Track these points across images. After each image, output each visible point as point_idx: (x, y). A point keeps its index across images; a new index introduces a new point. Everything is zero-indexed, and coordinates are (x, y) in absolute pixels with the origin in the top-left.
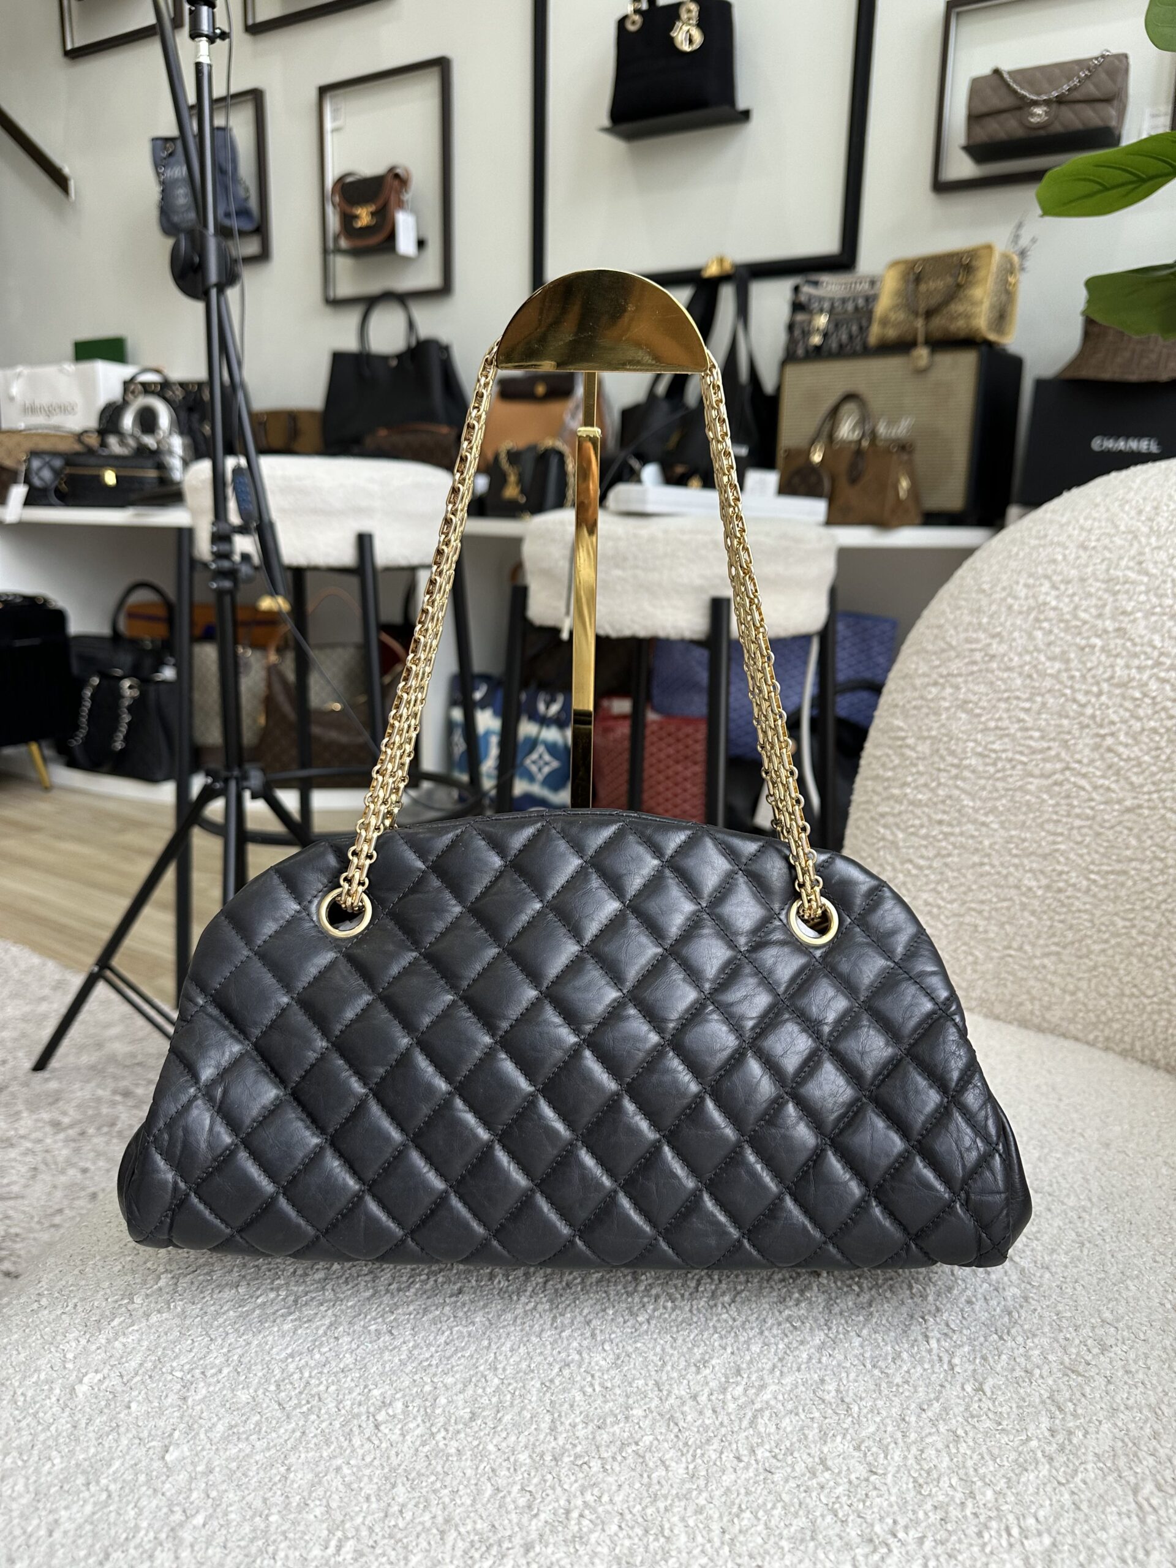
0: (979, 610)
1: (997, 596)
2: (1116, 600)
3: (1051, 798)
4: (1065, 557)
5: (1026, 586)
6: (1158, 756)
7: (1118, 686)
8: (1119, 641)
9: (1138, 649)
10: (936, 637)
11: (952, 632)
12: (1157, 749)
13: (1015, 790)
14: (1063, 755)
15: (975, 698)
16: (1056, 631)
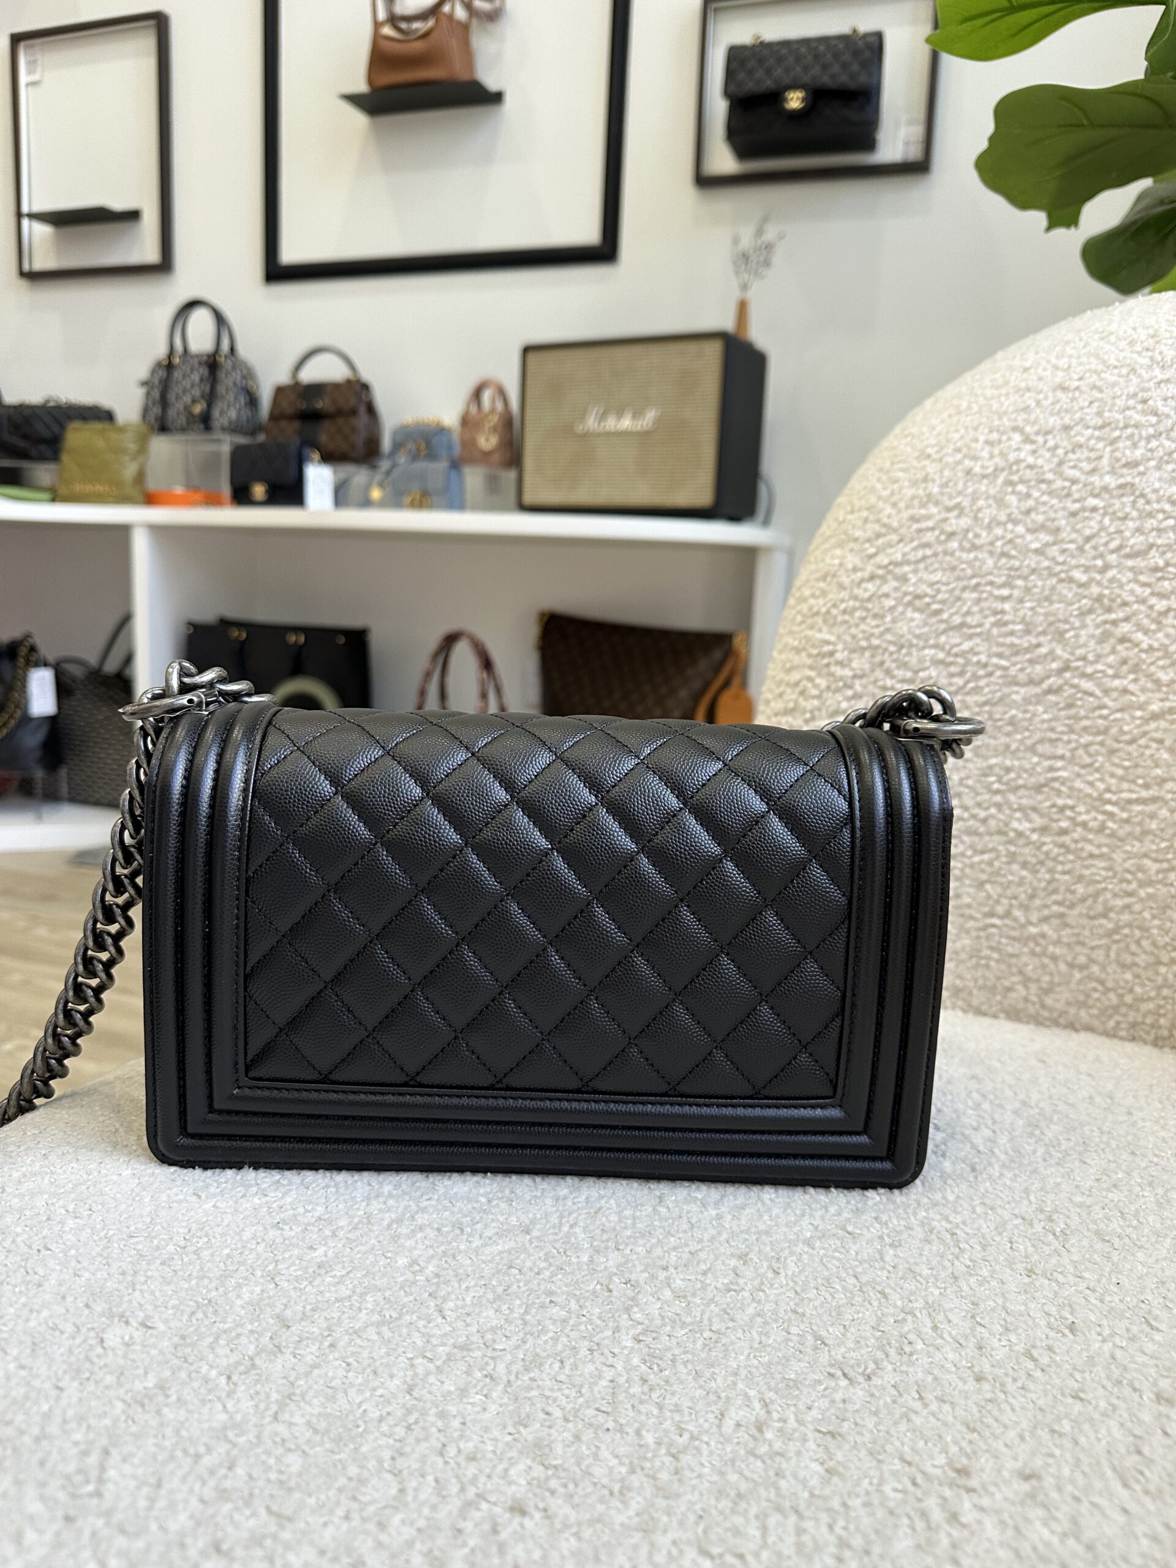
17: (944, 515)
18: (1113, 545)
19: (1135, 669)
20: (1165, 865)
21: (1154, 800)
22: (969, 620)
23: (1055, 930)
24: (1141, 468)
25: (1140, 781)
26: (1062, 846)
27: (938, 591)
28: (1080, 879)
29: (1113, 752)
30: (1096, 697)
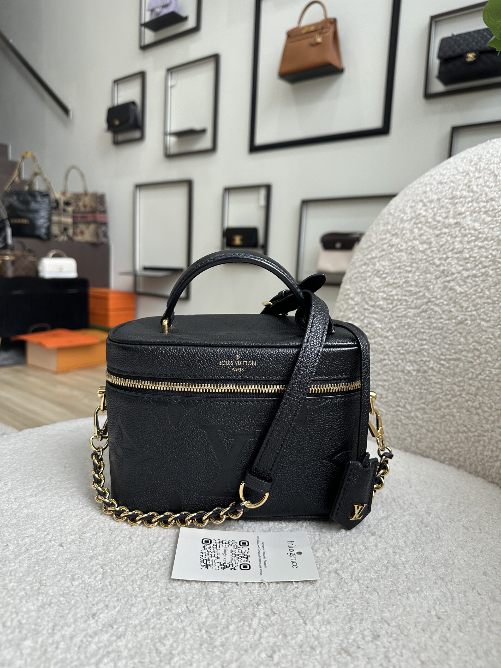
0: (388, 223)
1: (397, 214)
2: (455, 208)
4: (431, 190)
5: (411, 207)
6: (476, 290)
7: (457, 253)
8: (458, 229)
9: (467, 231)
11: (374, 236)
12: (476, 285)
13: (402, 317)
14: (427, 294)
15: (382, 269)
16: (424, 228)
17: (391, 238)
18: (450, 249)
19: (455, 302)
20: (461, 388)
21: (458, 359)
22: (395, 281)
23: (422, 415)
24: (464, 215)
25: (453, 351)
26: (425, 378)
27: (385, 269)
28: (431, 393)
29: (445, 337)
30: (440, 314)
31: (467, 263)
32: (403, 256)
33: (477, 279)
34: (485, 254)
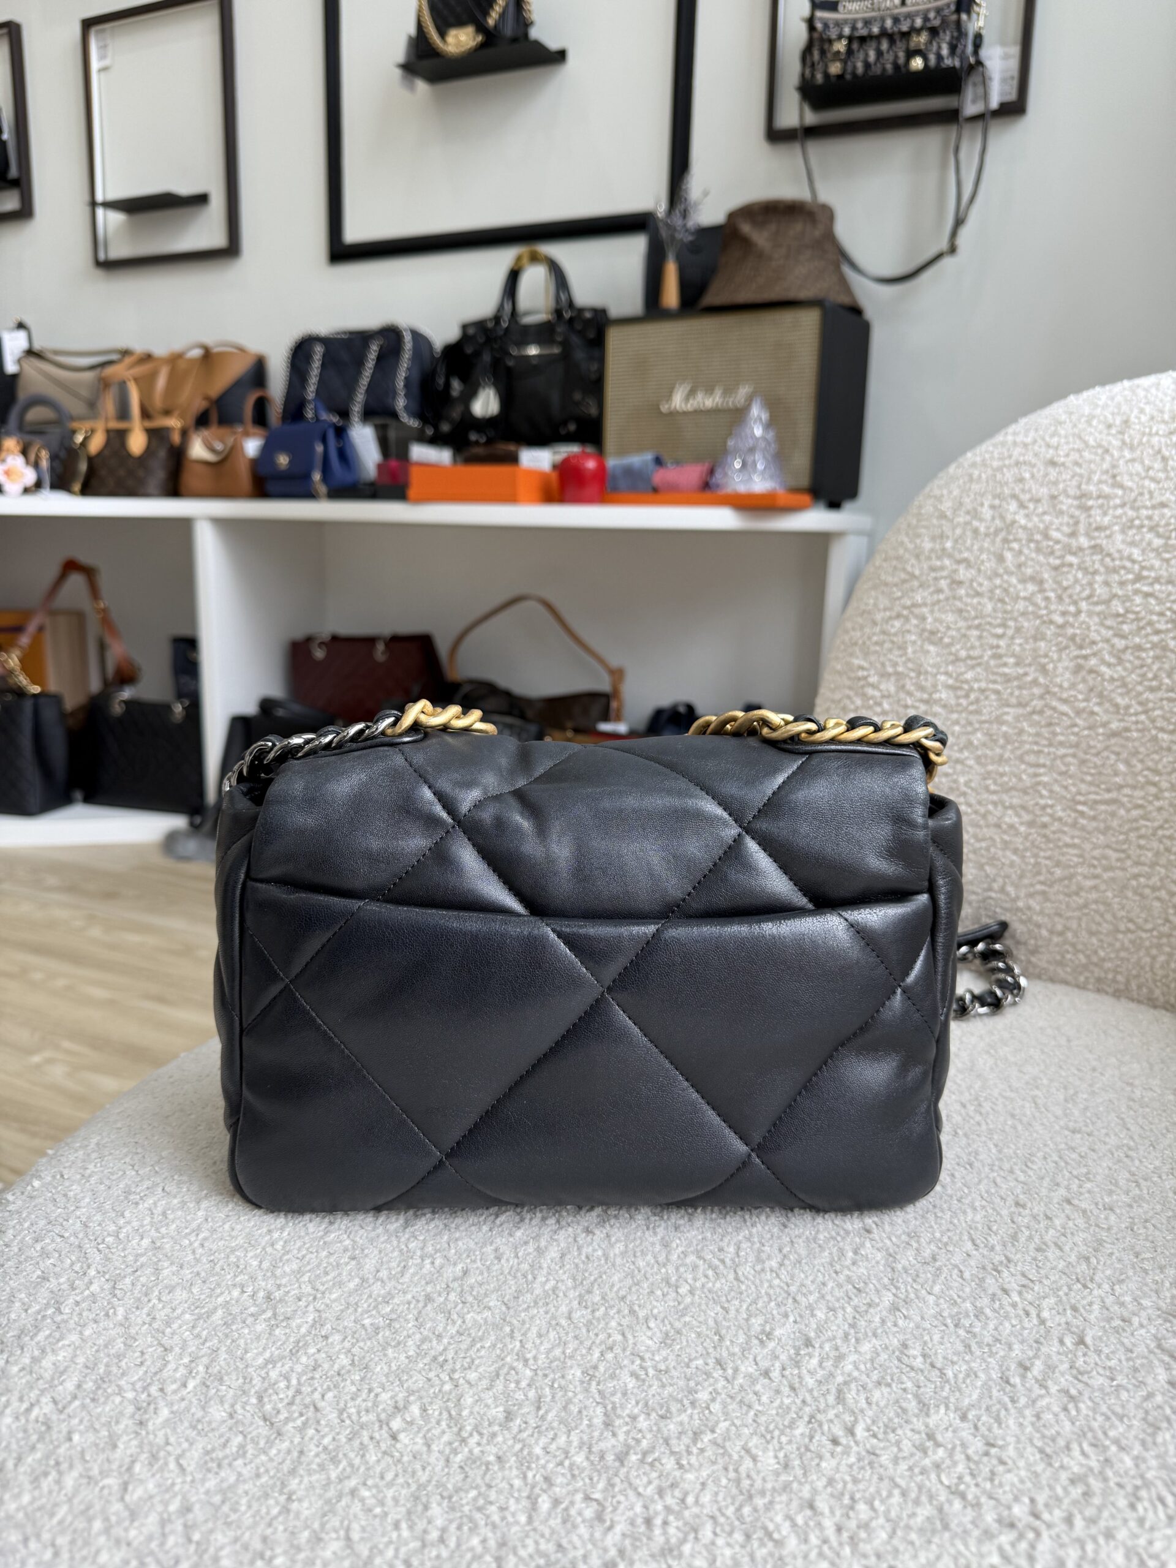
0: (942, 536)
1: (961, 520)
2: (1090, 516)
3: (1031, 726)
4: (1033, 476)
5: (992, 507)
6: (1144, 675)
7: (1097, 603)
8: (1097, 557)
9: (1117, 563)
10: (895, 568)
11: (913, 561)
12: (1142, 666)
13: (991, 722)
14: (1041, 680)
15: (942, 629)
16: (1026, 551)
17: (955, 567)
18: (1085, 595)
19: (1101, 695)
20: (1123, 854)
21: (1115, 802)
24: (1108, 532)
25: (1102, 786)
26: (1045, 836)
27: (948, 628)
28: (1058, 863)
29: (1084, 762)
30: (1071, 717)
31: (1123, 622)
32: (984, 606)
33: (1144, 655)
34: (1157, 608)
